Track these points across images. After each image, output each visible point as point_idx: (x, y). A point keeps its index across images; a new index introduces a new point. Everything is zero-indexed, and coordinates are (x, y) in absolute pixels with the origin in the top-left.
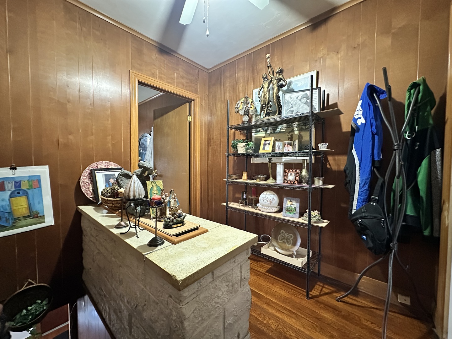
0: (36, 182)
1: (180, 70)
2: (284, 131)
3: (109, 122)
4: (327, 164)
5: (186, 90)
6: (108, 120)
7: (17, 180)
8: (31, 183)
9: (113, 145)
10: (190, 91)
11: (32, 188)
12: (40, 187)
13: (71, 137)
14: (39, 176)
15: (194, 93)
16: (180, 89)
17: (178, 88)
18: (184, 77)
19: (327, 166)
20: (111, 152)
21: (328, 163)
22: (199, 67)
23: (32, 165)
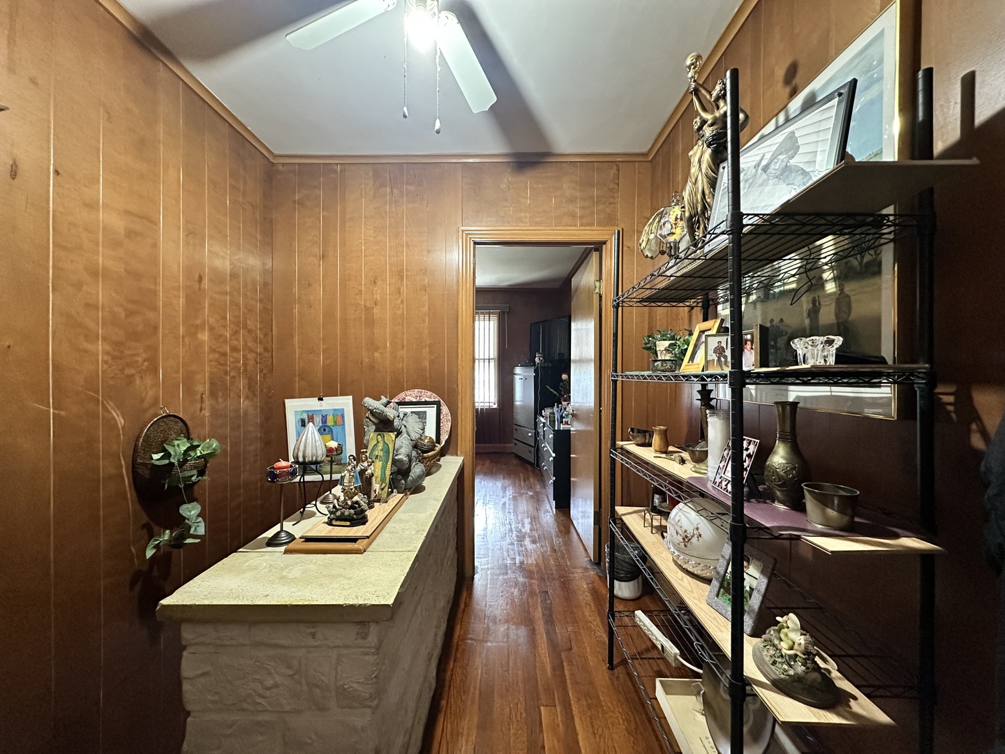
0: (339, 415)
1: (565, 186)
2: (794, 286)
3: (426, 324)
4: (969, 431)
5: (582, 225)
6: (424, 321)
7: (324, 414)
8: (335, 418)
9: (432, 362)
10: (591, 224)
11: (336, 425)
12: (344, 425)
13: (376, 354)
14: (343, 409)
15: (604, 226)
16: (566, 228)
17: (560, 228)
18: (577, 198)
19: (969, 438)
20: (428, 373)
21: (974, 427)
22: (619, 160)
23: (337, 396)
